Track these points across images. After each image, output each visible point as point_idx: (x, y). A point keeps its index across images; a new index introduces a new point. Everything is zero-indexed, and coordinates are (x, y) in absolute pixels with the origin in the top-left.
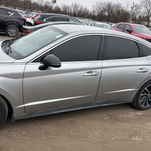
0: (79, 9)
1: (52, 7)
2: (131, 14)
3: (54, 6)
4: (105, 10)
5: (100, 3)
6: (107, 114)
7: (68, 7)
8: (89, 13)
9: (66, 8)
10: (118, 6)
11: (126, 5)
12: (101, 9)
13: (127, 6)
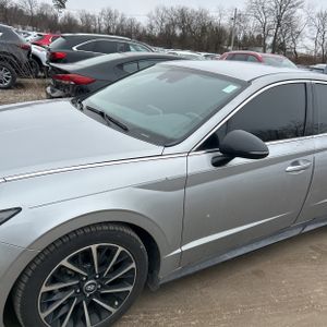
0: (118, 20)
1: (56, 17)
2: (228, 32)
3: (62, 15)
4: (174, 24)
5: (164, 9)
6: (311, 247)
7: (93, 17)
8: (141, 31)
9: (88, 19)
10: (201, 15)
11: (218, 14)
12: (167, 22)
13: (220, 15)
